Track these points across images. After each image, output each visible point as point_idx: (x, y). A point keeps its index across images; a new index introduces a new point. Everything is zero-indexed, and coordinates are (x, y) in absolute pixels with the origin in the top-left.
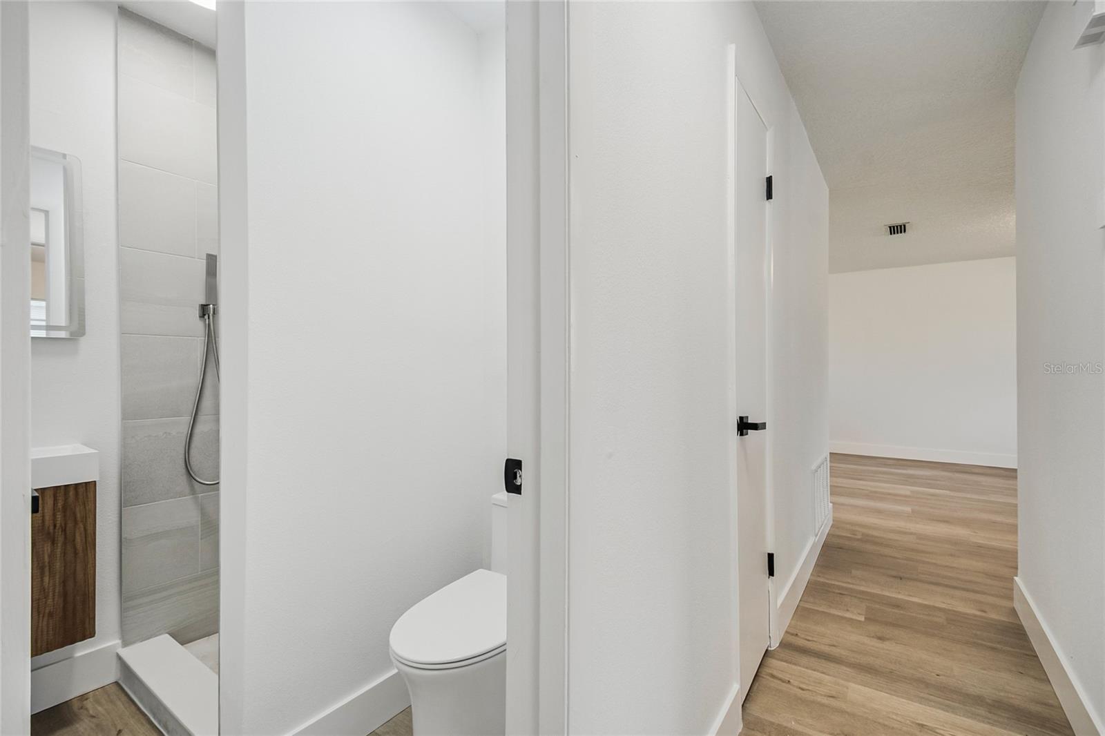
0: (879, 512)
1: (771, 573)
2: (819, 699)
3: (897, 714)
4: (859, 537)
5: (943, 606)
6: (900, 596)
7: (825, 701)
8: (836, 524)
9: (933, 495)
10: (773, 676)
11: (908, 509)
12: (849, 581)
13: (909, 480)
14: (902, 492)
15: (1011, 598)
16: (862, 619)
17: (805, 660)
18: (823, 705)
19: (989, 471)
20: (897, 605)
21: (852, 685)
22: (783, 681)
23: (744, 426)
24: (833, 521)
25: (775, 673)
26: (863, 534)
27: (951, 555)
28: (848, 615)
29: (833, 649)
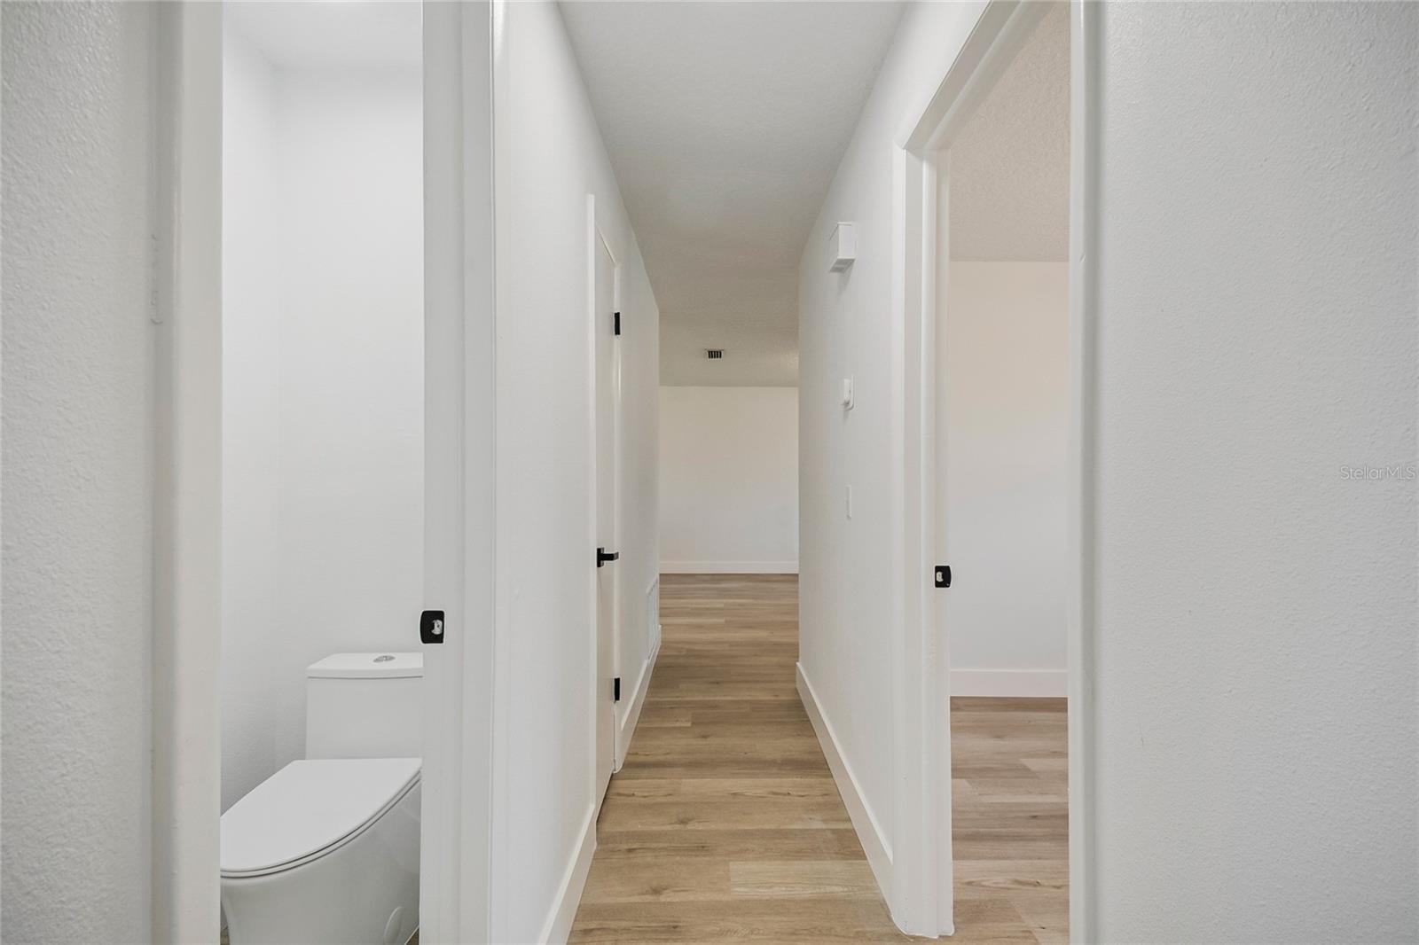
0: (700, 627)
1: (617, 698)
2: (659, 800)
3: (717, 792)
4: (684, 653)
5: (749, 698)
6: (717, 698)
7: (664, 800)
8: (665, 645)
9: (741, 605)
10: (619, 794)
11: (722, 620)
12: (677, 695)
13: (723, 593)
14: (718, 606)
15: (794, 681)
16: (689, 725)
17: (645, 772)
18: (661, 804)
19: (782, 578)
20: (714, 706)
21: (683, 780)
22: (628, 796)
23: (602, 557)
24: (662, 642)
25: (621, 791)
26: (688, 650)
27: (756, 655)
28: (678, 724)
29: (667, 756)
